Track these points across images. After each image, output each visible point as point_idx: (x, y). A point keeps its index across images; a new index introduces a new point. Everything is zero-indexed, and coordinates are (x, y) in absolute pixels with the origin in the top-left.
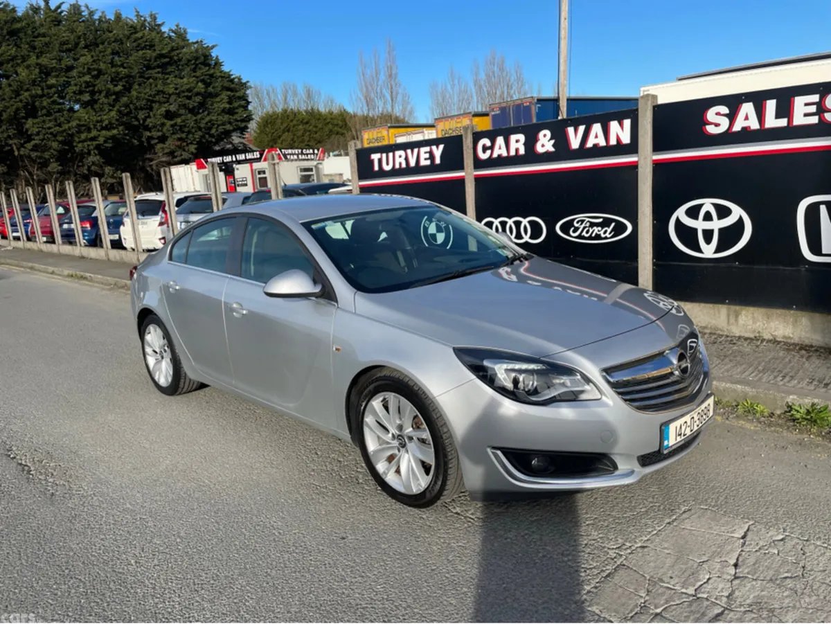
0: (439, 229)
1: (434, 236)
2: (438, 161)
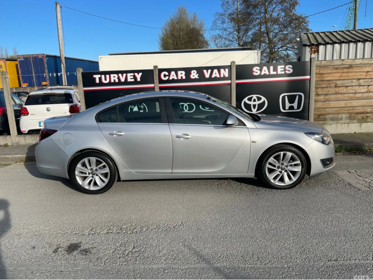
2: (139, 80)
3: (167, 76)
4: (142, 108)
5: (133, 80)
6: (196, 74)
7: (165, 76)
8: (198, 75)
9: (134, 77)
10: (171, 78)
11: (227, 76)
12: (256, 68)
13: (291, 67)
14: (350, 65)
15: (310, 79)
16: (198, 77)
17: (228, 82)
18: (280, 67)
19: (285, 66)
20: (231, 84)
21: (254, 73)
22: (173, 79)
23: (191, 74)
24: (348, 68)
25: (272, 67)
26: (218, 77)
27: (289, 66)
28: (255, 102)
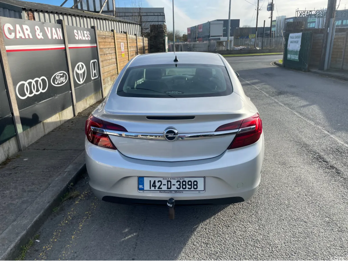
6: (40, 33)
10: (18, 36)
11: (62, 38)
12: (75, 31)
13: (89, 33)
14: (105, 36)
15: (97, 46)
16: (43, 38)
17: (64, 47)
18: (85, 32)
19: (87, 32)
20: (65, 49)
21: (76, 37)
22: (20, 37)
23: (36, 31)
24: (105, 38)
25: (82, 31)
26: (57, 39)
27: (88, 32)
28: (81, 71)
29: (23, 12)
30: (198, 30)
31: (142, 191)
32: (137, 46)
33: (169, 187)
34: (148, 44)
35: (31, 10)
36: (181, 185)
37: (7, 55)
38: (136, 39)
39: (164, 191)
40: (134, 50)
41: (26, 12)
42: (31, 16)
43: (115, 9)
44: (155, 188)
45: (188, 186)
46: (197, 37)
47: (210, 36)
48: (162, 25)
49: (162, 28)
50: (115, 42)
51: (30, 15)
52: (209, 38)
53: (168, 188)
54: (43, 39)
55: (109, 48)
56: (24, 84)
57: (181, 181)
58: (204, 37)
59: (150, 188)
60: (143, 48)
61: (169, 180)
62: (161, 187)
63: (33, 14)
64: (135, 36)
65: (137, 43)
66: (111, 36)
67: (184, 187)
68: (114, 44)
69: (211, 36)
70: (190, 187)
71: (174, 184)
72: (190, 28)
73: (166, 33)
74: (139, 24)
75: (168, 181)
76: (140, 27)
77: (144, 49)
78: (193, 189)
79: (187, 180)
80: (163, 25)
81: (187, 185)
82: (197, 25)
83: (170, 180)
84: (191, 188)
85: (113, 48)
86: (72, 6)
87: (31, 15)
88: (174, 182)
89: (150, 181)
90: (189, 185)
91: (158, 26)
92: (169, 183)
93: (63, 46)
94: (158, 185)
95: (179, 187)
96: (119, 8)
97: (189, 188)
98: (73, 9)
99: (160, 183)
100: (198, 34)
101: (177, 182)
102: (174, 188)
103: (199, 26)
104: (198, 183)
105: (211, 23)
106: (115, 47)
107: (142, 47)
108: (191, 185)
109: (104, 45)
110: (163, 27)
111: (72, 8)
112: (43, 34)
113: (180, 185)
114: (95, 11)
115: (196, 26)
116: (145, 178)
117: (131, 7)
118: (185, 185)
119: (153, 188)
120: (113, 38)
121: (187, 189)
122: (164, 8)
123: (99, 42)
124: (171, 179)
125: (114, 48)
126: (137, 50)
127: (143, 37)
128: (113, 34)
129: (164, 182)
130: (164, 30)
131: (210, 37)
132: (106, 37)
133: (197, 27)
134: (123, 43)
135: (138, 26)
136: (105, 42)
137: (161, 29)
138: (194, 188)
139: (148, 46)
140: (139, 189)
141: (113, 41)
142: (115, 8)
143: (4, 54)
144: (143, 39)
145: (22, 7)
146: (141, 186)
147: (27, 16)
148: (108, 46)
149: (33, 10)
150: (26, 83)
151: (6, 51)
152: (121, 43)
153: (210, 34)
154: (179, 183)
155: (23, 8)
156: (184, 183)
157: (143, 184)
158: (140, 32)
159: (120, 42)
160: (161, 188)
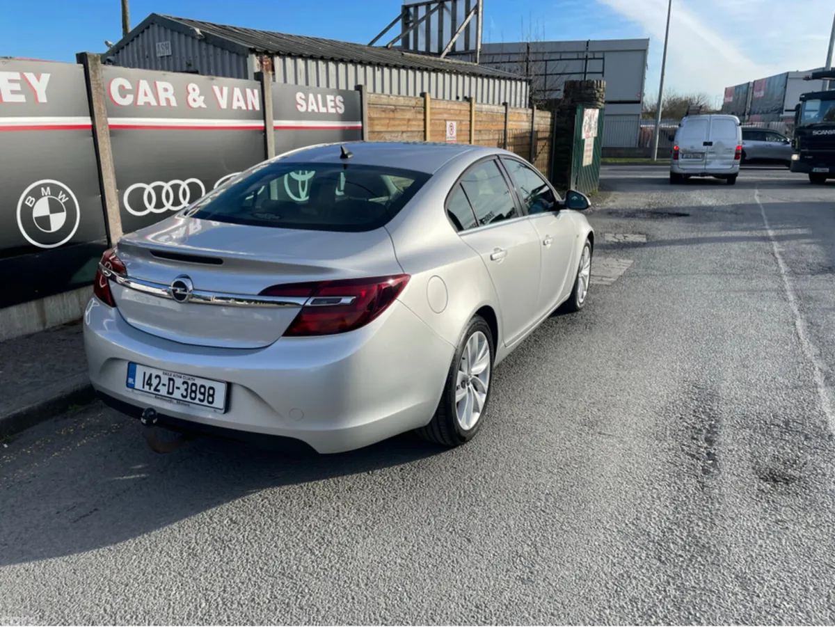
0: (55, 207)
1: (45, 221)
2: (42, 98)
3: (129, 92)
4: (62, 202)
5: (21, 99)
6: (199, 96)
7: (123, 92)
8: (202, 98)
9: (22, 86)
10: (141, 102)
11: (258, 108)
12: (299, 95)
13: (342, 100)
14: (395, 106)
15: (362, 128)
16: (204, 106)
17: (263, 125)
18: (330, 98)
19: (335, 97)
20: (264, 130)
21: (299, 107)
22: (145, 103)
23: (188, 93)
24: (393, 111)
25: (319, 96)
26: (244, 110)
27: (339, 98)
28: (303, 176)
29: (250, 55)
30: (753, 93)
31: (130, 390)
32: (505, 131)
33: (171, 391)
34: (552, 125)
35: (266, 52)
36: (189, 391)
37: (111, 136)
38: (506, 114)
39: (162, 397)
40: (493, 139)
41: (257, 55)
42: (267, 65)
43: (479, 47)
44: (150, 389)
45: (199, 396)
46: (748, 110)
47: (785, 108)
48: (593, 82)
49: (592, 87)
50: (425, 120)
51: (266, 62)
52: (781, 115)
53: (168, 393)
54: (204, 108)
55: (403, 132)
56: (143, 190)
57: (190, 383)
58: (767, 113)
59: (143, 387)
60: (528, 135)
61: (172, 377)
62: (158, 388)
63: (273, 61)
64: (504, 108)
65: (506, 122)
66: (414, 107)
67: (193, 395)
68: (422, 123)
69: (786, 111)
70: (202, 397)
71: (178, 386)
72: (732, 87)
73: (600, 99)
74: (526, 80)
75: (170, 379)
76: (528, 87)
77: (531, 137)
78: (205, 403)
79: (199, 382)
80: (595, 82)
81: (198, 392)
82: (752, 81)
83: (174, 378)
84: (202, 401)
85: (419, 132)
86: (387, 43)
87: (268, 63)
88: (178, 382)
89: (145, 373)
90: (201, 393)
91: (583, 84)
92: (171, 382)
93: (261, 124)
94: (155, 382)
95: (185, 394)
96: (489, 45)
97: (200, 400)
98: (389, 49)
99: (158, 379)
100: (751, 103)
101: (184, 383)
102: (177, 394)
103: (756, 83)
104: (216, 393)
105: (789, 77)
106: (425, 131)
107: (526, 132)
108: (203, 394)
109: (388, 125)
110: (595, 87)
111: (387, 47)
112: (205, 99)
113: (186, 390)
114: (428, 52)
115: (749, 83)
116: (138, 366)
117: (518, 41)
118: (195, 392)
119: (147, 388)
120: (423, 112)
121: (197, 401)
122: (648, 39)
123: (371, 119)
124: (174, 376)
125: (423, 133)
126: (505, 139)
127: (533, 108)
128: (423, 102)
129: (165, 380)
130: (595, 94)
131: (784, 112)
132: (396, 109)
133: (751, 85)
134: (455, 124)
135: (524, 83)
136: (394, 119)
137: (589, 91)
138: (209, 402)
139: (549, 130)
140: (128, 385)
141: (422, 117)
142: (481, 44)
143: (103, 132)
144: (533, 114)
145: (250, 46)
146: (131, 380)
147: (258, 65)
148: (404, 128)
149: (270, 52)
150: (149, 188)
151: (108, 128)
152: (448, 123)
153: (783, 106)
154: (185, 386)
155: (250, 49)
156: (194, 388)
157: (134, 377)
158: (528, 99)
159: (445, 120)
160: (159, 391)
